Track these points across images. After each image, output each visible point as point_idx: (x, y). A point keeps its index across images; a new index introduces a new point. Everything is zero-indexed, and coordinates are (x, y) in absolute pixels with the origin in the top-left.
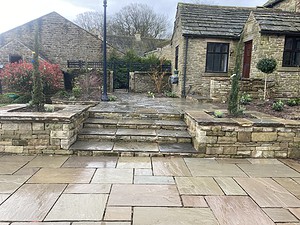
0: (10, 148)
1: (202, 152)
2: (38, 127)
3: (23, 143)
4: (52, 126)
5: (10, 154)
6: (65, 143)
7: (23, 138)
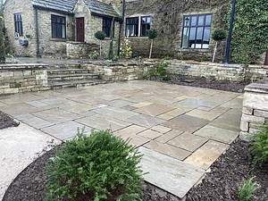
0: (8, 91)
1: (110, 80)
2: (27, 73)
3: (18, 86)
4: (37, 71)
5: (10, 94)
6: (45, 83)
7: (18, 82)
